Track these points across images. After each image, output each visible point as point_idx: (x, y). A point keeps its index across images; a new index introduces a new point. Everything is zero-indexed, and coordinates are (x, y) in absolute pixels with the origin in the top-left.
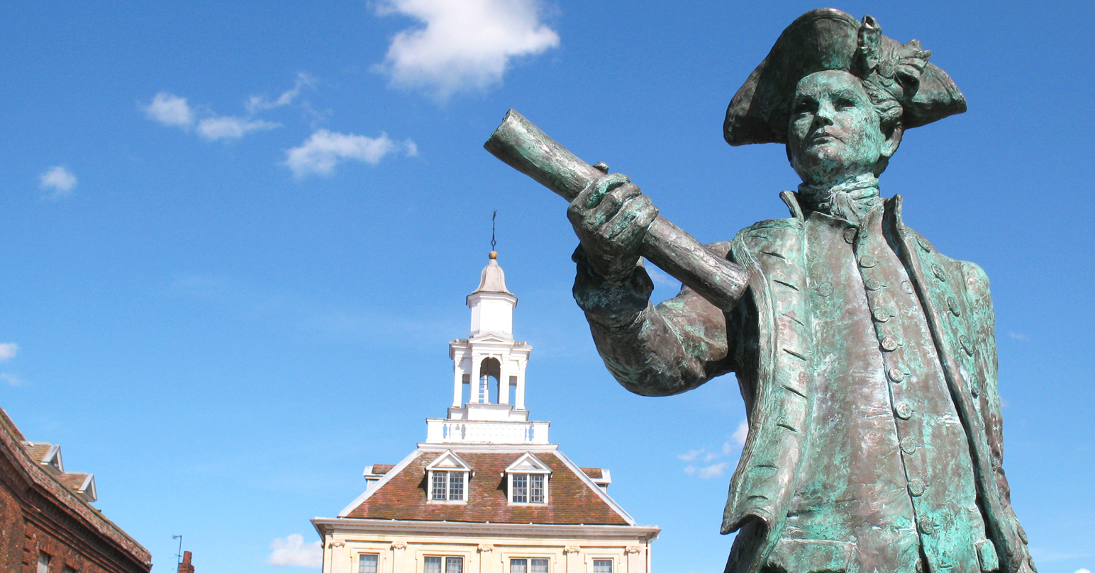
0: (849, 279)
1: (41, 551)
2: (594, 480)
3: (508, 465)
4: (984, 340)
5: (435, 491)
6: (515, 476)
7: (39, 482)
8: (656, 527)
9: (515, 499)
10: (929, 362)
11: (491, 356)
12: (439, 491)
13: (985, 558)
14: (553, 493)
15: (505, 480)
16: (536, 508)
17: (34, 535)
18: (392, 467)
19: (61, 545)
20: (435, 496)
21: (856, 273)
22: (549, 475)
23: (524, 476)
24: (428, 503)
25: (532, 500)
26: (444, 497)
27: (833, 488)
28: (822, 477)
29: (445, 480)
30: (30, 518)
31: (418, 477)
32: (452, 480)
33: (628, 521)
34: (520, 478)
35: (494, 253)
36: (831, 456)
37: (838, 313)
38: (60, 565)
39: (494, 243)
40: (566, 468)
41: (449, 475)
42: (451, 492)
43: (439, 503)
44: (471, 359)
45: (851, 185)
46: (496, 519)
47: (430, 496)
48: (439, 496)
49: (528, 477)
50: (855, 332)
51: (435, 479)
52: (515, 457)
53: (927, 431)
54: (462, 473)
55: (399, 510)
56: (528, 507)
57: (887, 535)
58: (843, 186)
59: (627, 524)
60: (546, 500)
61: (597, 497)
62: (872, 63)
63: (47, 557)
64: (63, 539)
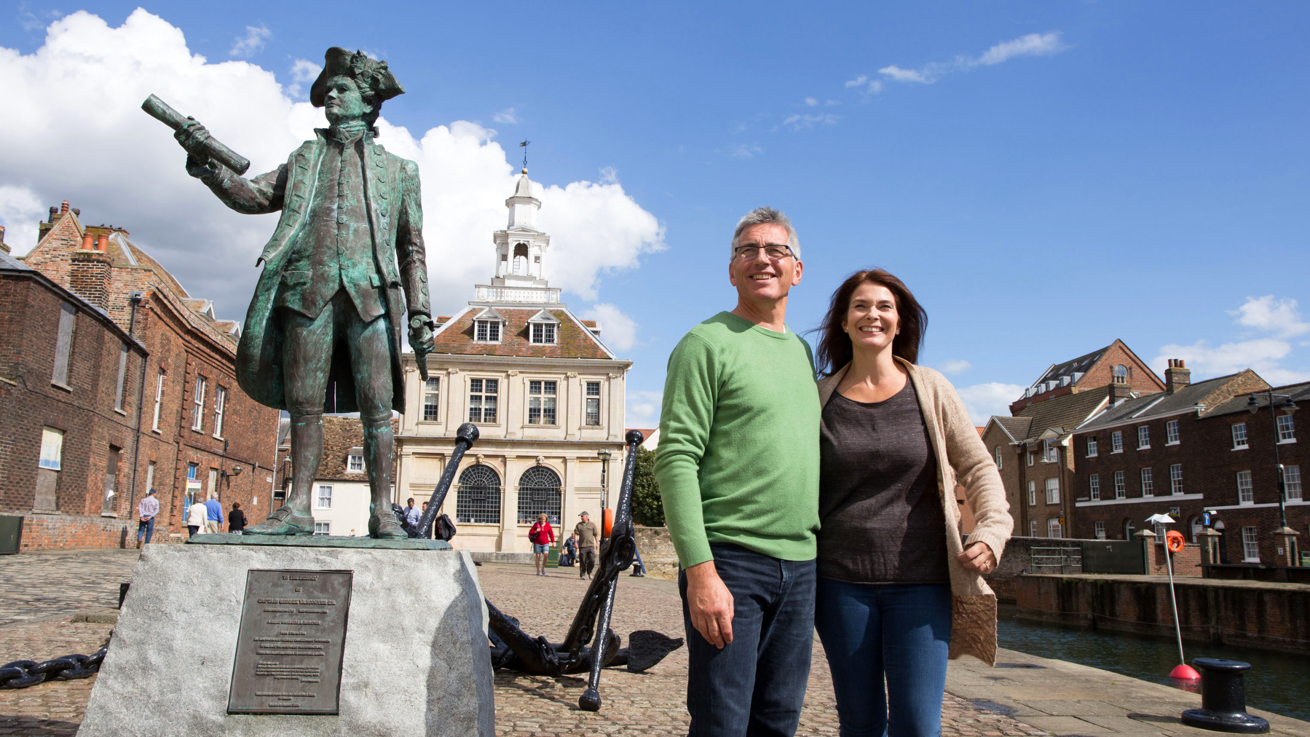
0: (336, 166)
1: (199, 374)
2: (590, 329)
3: (530, 317)
4: (409, 195)
5: (479, 334)
6: (535, 325)
7: (196, 326)
8: (630, 361)
9: (534, 341)
10: (359, 201)
11: (522, 242)
12: (482, 335)
13: (373, 281)
14: (561, 337)
15: (528, 327)
16: (549, 347)
17: (194, 363)
18: (449, 319)
19: (215, 370)
20: (479, 338)
21: (339, 164)
22: (558, 325)
23: (541, 325)
24: (474, 343)
25: (546, 341)
26: (485, 338)
27: (308, 250)
28: (304, 246)
29: (486, 327)
30: (189, 350)
31: (468, 325)
32: (491, 327)
33: (611, 356)
34: (538, 327)
35: (526, 170)
36: (309, 238)
37: (327, 181)
38: (214, 384)
39: (525, 162)
40: (570, 320)
41: (489, 325)
42: (491, 335)
43: (482, 342)
44: (507, 244)
45: (347, 125)
46: (521, 354)
47: (476, 338)
48: (482, 338)
49: (544, 327)
50: (331, 188)
51: (479, 327)
52: (534, 313)
53: (352, 229)
54: (498, 323)
55: (454, 347)
56: (543, 346)
57: (327, 269)
58: (342, 126)
59: (610, 359)
60: (556, 341)
61: (591, 340)
62: (357, 71)
63: (204, 378)
64: (216, 366)
